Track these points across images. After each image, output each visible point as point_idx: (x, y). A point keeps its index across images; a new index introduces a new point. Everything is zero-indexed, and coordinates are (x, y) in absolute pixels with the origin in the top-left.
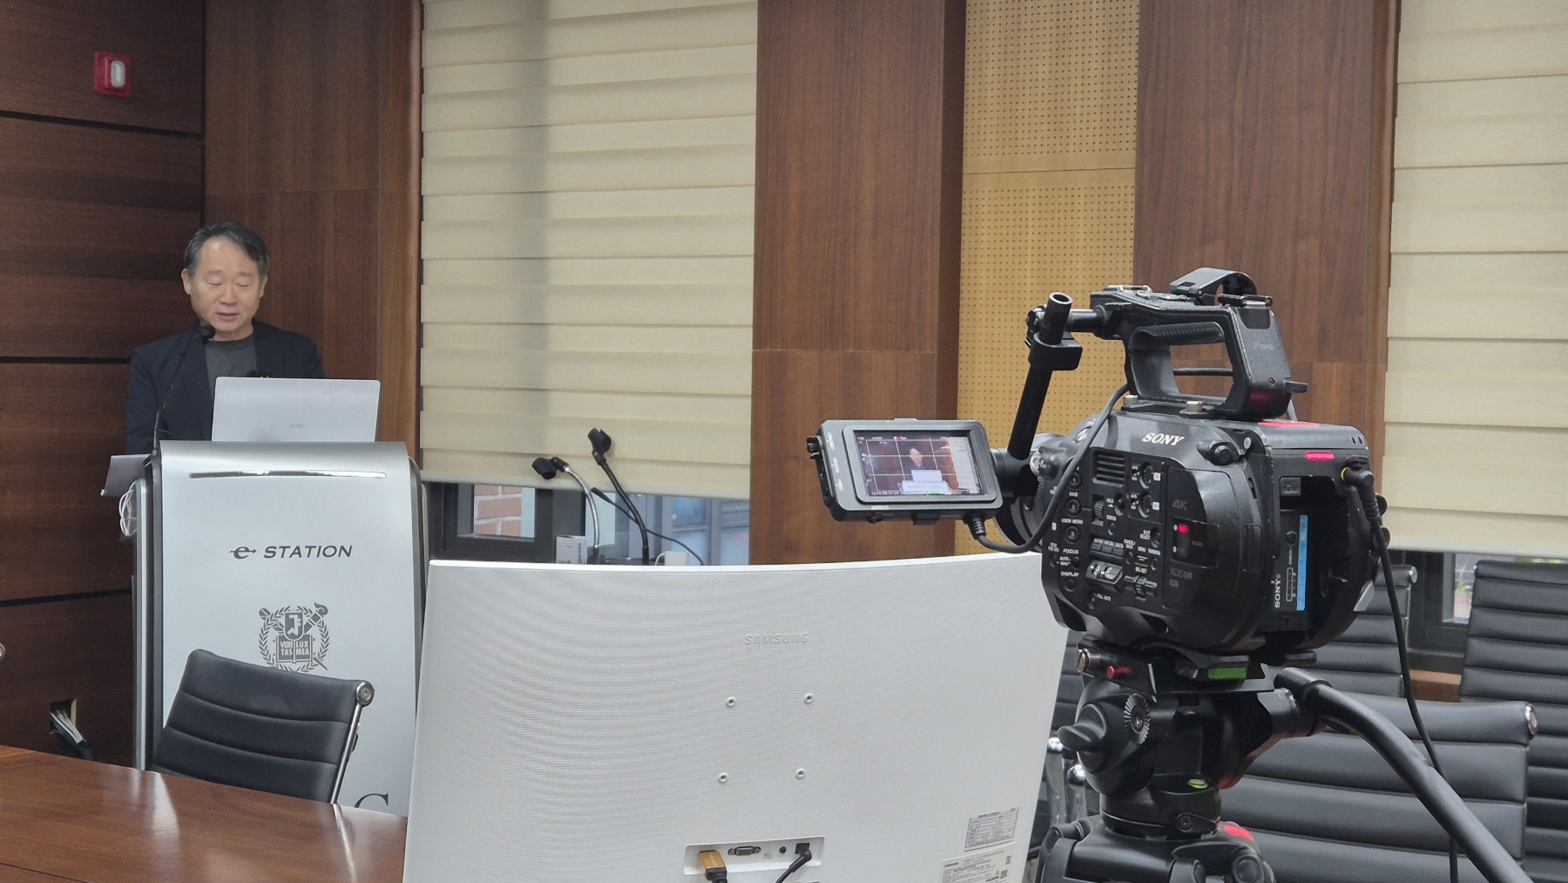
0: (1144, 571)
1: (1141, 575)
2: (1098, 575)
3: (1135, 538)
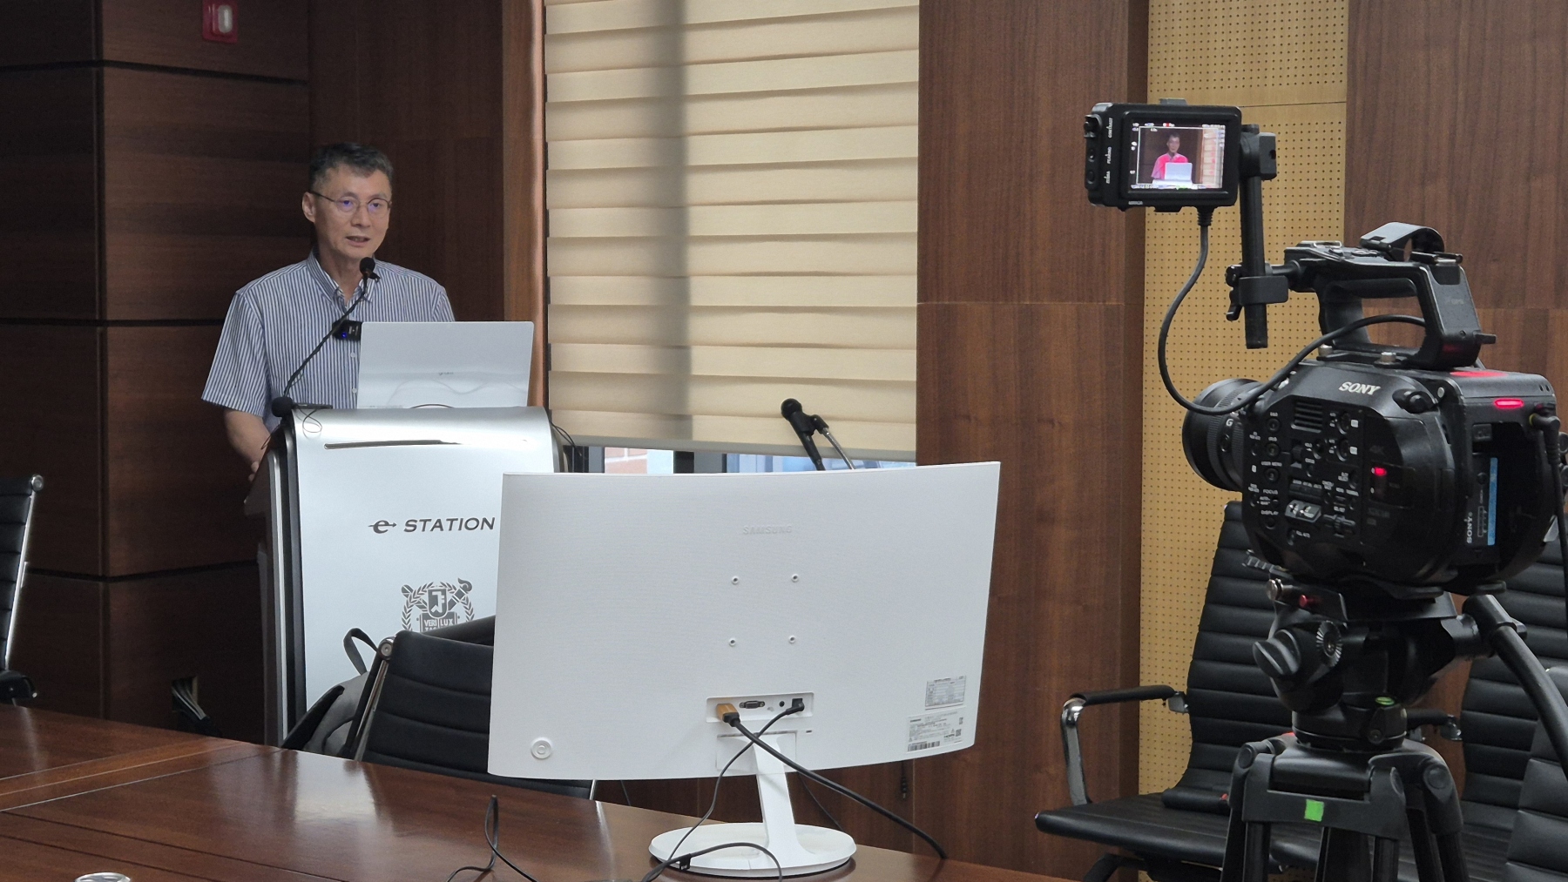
0: (1342, 510)
1: (1339, 514)
2: (1298, 514)
3: (1333, 480)
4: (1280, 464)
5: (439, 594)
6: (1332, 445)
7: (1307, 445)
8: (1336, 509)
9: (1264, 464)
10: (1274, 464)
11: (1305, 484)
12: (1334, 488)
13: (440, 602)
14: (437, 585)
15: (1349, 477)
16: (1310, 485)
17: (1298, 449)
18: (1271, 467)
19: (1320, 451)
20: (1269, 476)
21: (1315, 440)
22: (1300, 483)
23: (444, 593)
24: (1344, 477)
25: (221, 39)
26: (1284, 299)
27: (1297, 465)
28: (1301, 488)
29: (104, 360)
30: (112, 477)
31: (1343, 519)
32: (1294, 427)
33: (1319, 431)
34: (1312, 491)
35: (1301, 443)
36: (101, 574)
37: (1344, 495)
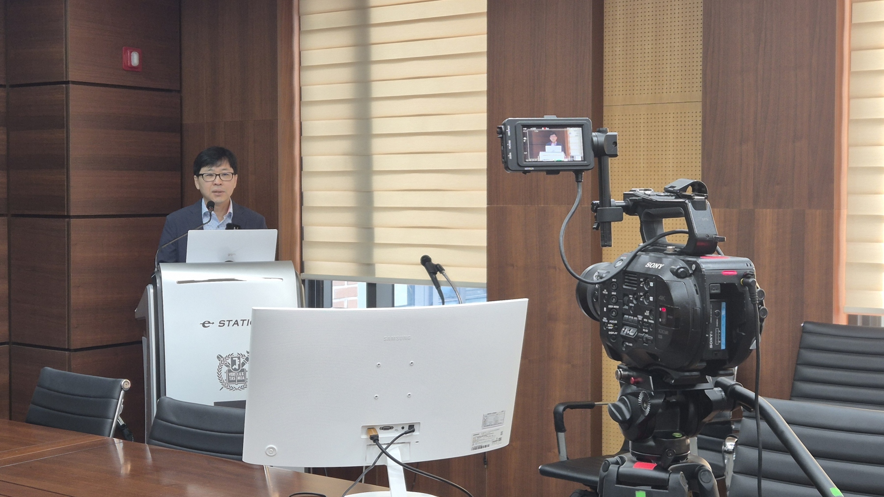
0: (647, 331)
1: (646, 333)
2: (626, 334)
3: (643, 315)
4: (618, 307)
5: (236, 359)
6: (641, 296)
7: (630, 296)
8: (644, 330)
9: (610, 306)
10: (615, 307)
11: (630, 317)
12: (643, 319)
13: (237, 363)
14: (235, 355)
15: (650, 313)
16: (632, 318)
17: (626, 298)
18: (613, 308)
19: (636, 299)
20: (613, 313)
21: (634, 294)
22: (627, 316)
23: (239, 358)
24: (647, 313)
25: (133, 69)
26: (621, 219)
27: (626, 307)
28: (628, 320)
29: (69, 235)
30: (73, 296)
31: (647, 335)
32: (624, 287)
33: (635, 289)
34: (633, 321)
35: (628, 296)
36: (67, 347)
37: (647, 322)
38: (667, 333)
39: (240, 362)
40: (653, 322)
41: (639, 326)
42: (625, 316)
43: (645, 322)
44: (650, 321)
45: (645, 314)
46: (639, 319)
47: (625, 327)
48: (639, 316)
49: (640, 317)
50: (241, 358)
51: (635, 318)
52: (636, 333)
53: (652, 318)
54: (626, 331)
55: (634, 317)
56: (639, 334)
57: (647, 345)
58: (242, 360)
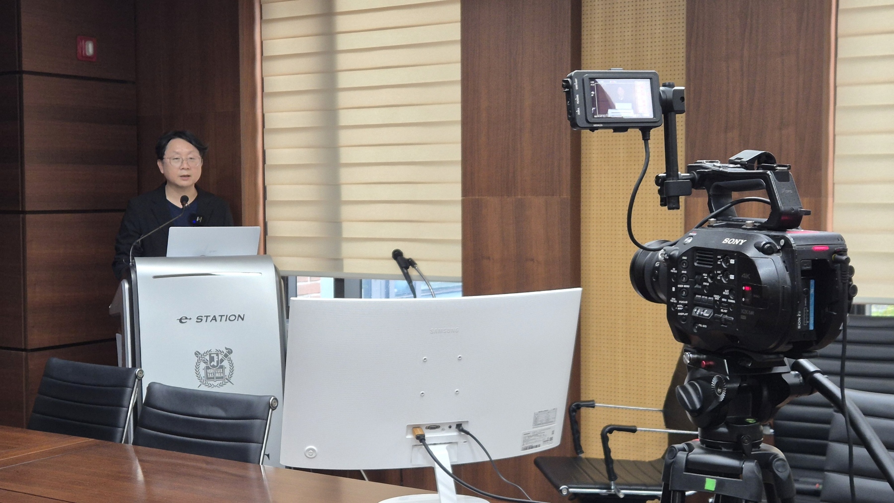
0: (726, 311)
1: (724, 313)
2: (699, 314)
3: (720, 294)
4: (688, 286)
5: (215, 355)
6: (719, 274)
8: (722, 310)
9: (679, 286)
10: (685, 286)
11: (703, 297)
12: (720, 299)
13: (216, 360)
14: (214, 351)
15: (730, 292)
16: (706, 298)
17: (699, 277)
18: (683, 288)
19: (712, 278)
20: (683, 293)
21: (709, 272)
22: (700, 296)
23: (217, 355)
24: (726, 292)
25: (88, 59)
26: (690, 193)
27: (697, 286)
28: (701, 300)
29: (24, 232)
30: (30, 295)
31: (726, 316)
32: (696, 264)
33: (711, 267)
34: (708, 301)
35: (701, 274)
36: (23, 347)
37: (727, 302)
38: (752, 313)
39: (218, 358)
40: (734, 302)
41: (715, 307)
42: (697, 296)
43: (724, 302)
44: (729, 301)
45: (724, 293)
46: (716, 299)
47: (697, 307)
48: (715, 296)
49: (717, 297)
50: (220, 355)
51: (710, 298)
52: (712, 315)
53: (731, 298)
54: (699, 311)
55: (708, 297)
56: (716, 315)
57: (726, 326)
58: (220, 357)
